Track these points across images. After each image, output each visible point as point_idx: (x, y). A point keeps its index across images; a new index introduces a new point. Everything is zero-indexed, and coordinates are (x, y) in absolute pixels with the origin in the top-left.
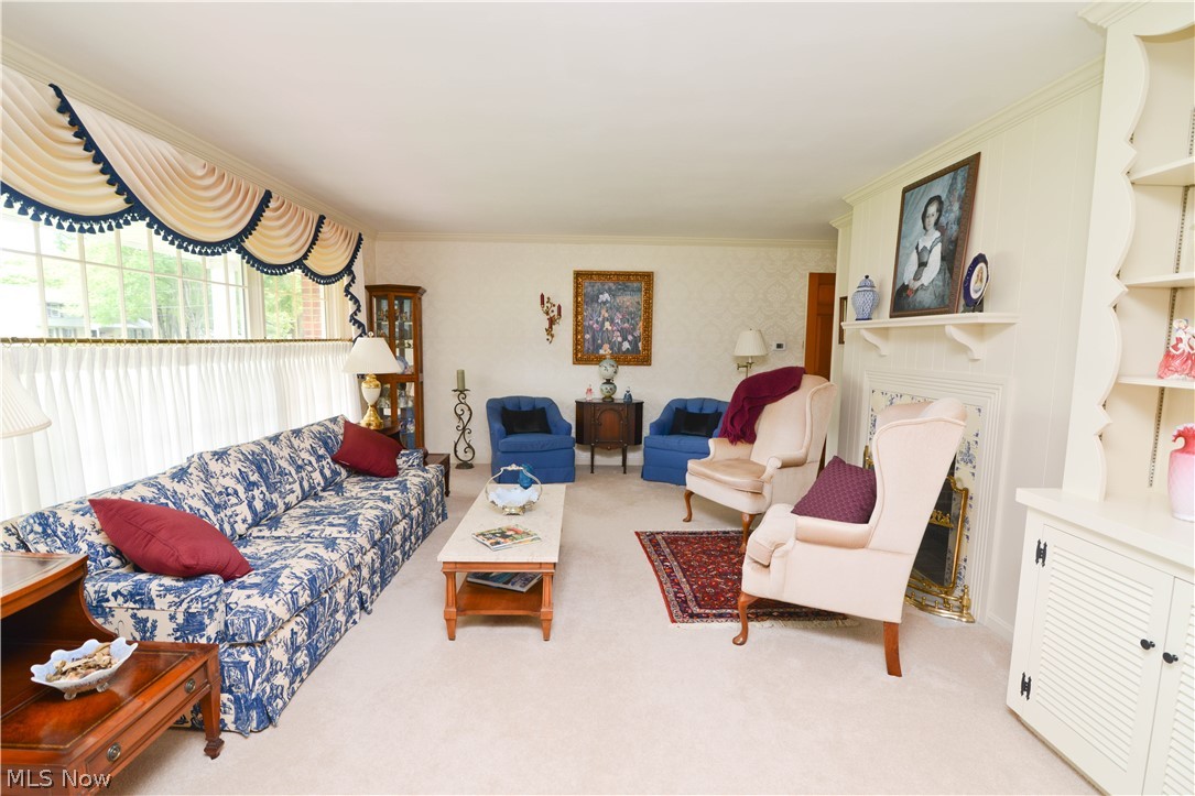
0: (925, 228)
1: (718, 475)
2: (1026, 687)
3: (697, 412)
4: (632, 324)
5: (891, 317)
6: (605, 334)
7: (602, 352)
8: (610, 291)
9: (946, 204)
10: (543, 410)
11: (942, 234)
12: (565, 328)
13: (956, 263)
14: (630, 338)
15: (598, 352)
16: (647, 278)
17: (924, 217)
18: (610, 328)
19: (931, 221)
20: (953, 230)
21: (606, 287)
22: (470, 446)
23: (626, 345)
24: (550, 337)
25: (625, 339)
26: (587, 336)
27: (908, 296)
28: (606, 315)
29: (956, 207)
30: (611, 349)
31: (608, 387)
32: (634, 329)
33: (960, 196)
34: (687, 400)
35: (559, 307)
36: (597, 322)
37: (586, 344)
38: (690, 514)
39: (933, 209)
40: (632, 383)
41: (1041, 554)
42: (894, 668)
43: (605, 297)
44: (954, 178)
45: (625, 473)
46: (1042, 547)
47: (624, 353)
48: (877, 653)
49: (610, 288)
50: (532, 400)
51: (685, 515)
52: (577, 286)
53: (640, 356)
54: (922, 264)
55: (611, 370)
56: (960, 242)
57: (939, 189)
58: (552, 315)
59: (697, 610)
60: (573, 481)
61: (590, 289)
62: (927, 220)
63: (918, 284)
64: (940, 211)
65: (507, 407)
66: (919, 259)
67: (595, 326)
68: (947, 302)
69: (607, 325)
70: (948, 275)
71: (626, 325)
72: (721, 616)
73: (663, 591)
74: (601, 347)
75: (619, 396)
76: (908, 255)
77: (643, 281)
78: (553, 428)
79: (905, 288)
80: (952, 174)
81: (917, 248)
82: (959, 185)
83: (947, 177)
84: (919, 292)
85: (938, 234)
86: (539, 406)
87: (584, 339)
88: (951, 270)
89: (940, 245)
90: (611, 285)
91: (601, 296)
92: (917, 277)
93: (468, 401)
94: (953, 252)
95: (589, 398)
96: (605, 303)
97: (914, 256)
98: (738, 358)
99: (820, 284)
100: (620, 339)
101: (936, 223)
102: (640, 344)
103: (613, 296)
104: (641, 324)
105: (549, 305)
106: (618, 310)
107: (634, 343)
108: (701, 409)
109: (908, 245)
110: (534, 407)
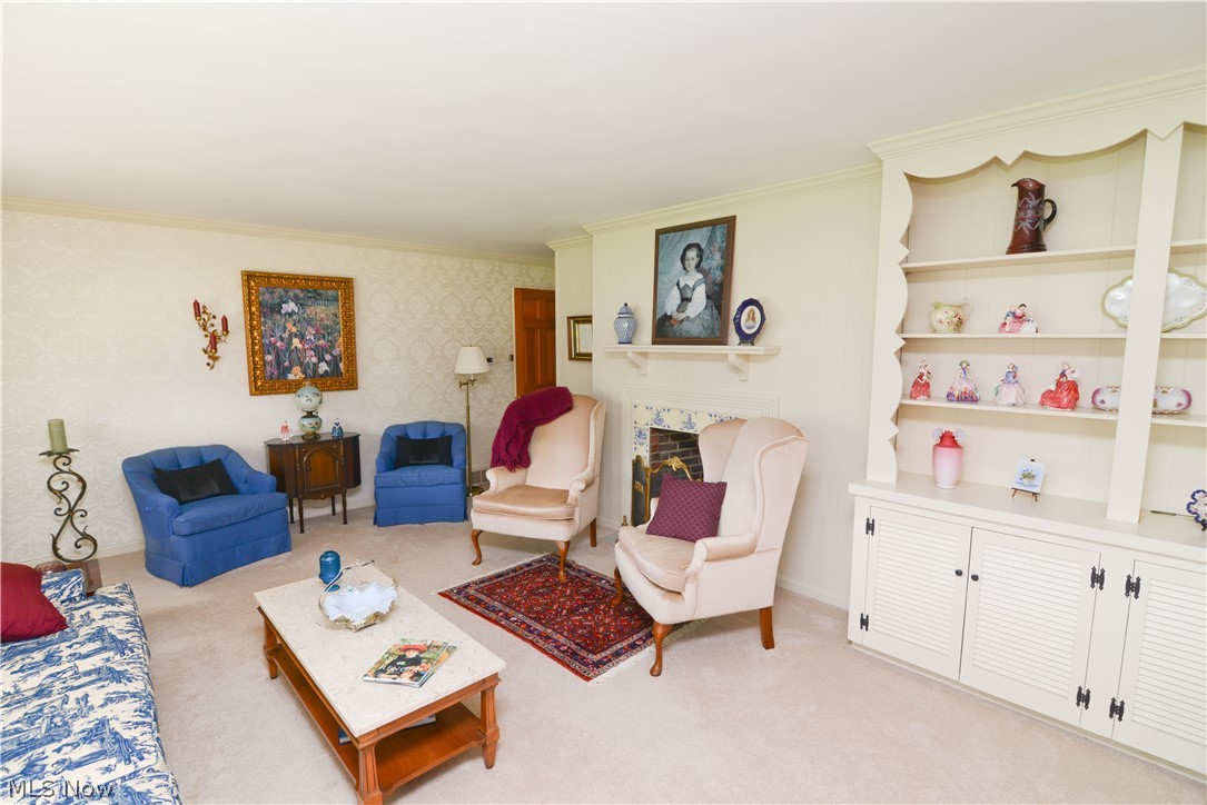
0: (685, 268)
1: (521, 509)
2: (864, 622)
3: (421, 437)
4: (328, 341)
5: (653, 343)
6: (294, 354)
7: (291, 377)
8: (296, 299)
9: (706, 253)
10: (218, 463)
11: (705, 277)
12: (235, 349)
13: (724, 302)
14: (328, 357)
15: (285, 378)
16: (345, 285)
17: (683, 259)
18: (300, 346)
19: (693, 263)
20: (717, 275)
21: (291, 294)
22: (85, 536)
23: (323, 367)
24: (211, 362)
25: (321, 359)
26: (269, 358)
27: (672, 325)
28: (294, 330)
29: (717, 256)
30: (304, 372)
31: (311, 420)
32: (332, 347)
33: (720, 248)
34: (405, 425)
35: (225, 320)
36: (282, 339)
37: (268, 368)
38: (480, 555)
39: (692, 254)
40: (341, 412)
41: (870, 527)
42: (768, 643)
43: (290, 307)
44: (713, 232)
45: (345, 523)
46: (871, 522)
47: (321, 376)
48: (754, 635)
49: (296, 296)
50: (196, 452)
51: (474, 558)
52: (248, 291)
53: (341, 377)
54: (685, 300)
55: (315, 400)
56: (725, 285)
57: (699, 237)
58: (211, 330)
59: (596, 658)
60: (290, 550)
61: (267, 296)
62: (687, 263)
63: (682, 316)
64: (700, 256)
65: (159, 466)
66: (681, 294)
67: (279, 344)
68: (718, 334)
69: (296, 342)
70: (715, 311)
71: (322, 342)
72: (617, 654)
73: (544, 651)
74: (289, 370)
75: (326, 429)
76: (669, 290)
77: (339, 290)
78: (242, 486)
79: (667, 318)
80: (710, 228)
81: (678, 284)
82: (719, 239)
83: (704, 229)
84: (685, 323)
85: (700, 276)
86: (209, 458)
87: (265, 361)
88: (719, 309)
89: (703, 285)
90: (298, 291)
91: (284, 306)
92: (680, 309)
93: (74, 467)
94: (718, 295)
95: (285, 438)
96: (290, 314)
97: (675, 292)
98: (459, 375)
99: (523, 299)
100: (314, 360)
101: (698, 267)
102: (341, 365)
103: (301, 304)
104: (341, 340)
105: (205, 316)
106: (309, 323)
107: (335, 363)
108: (425, 434)
109: (667, 281)
110: (202, 461)
